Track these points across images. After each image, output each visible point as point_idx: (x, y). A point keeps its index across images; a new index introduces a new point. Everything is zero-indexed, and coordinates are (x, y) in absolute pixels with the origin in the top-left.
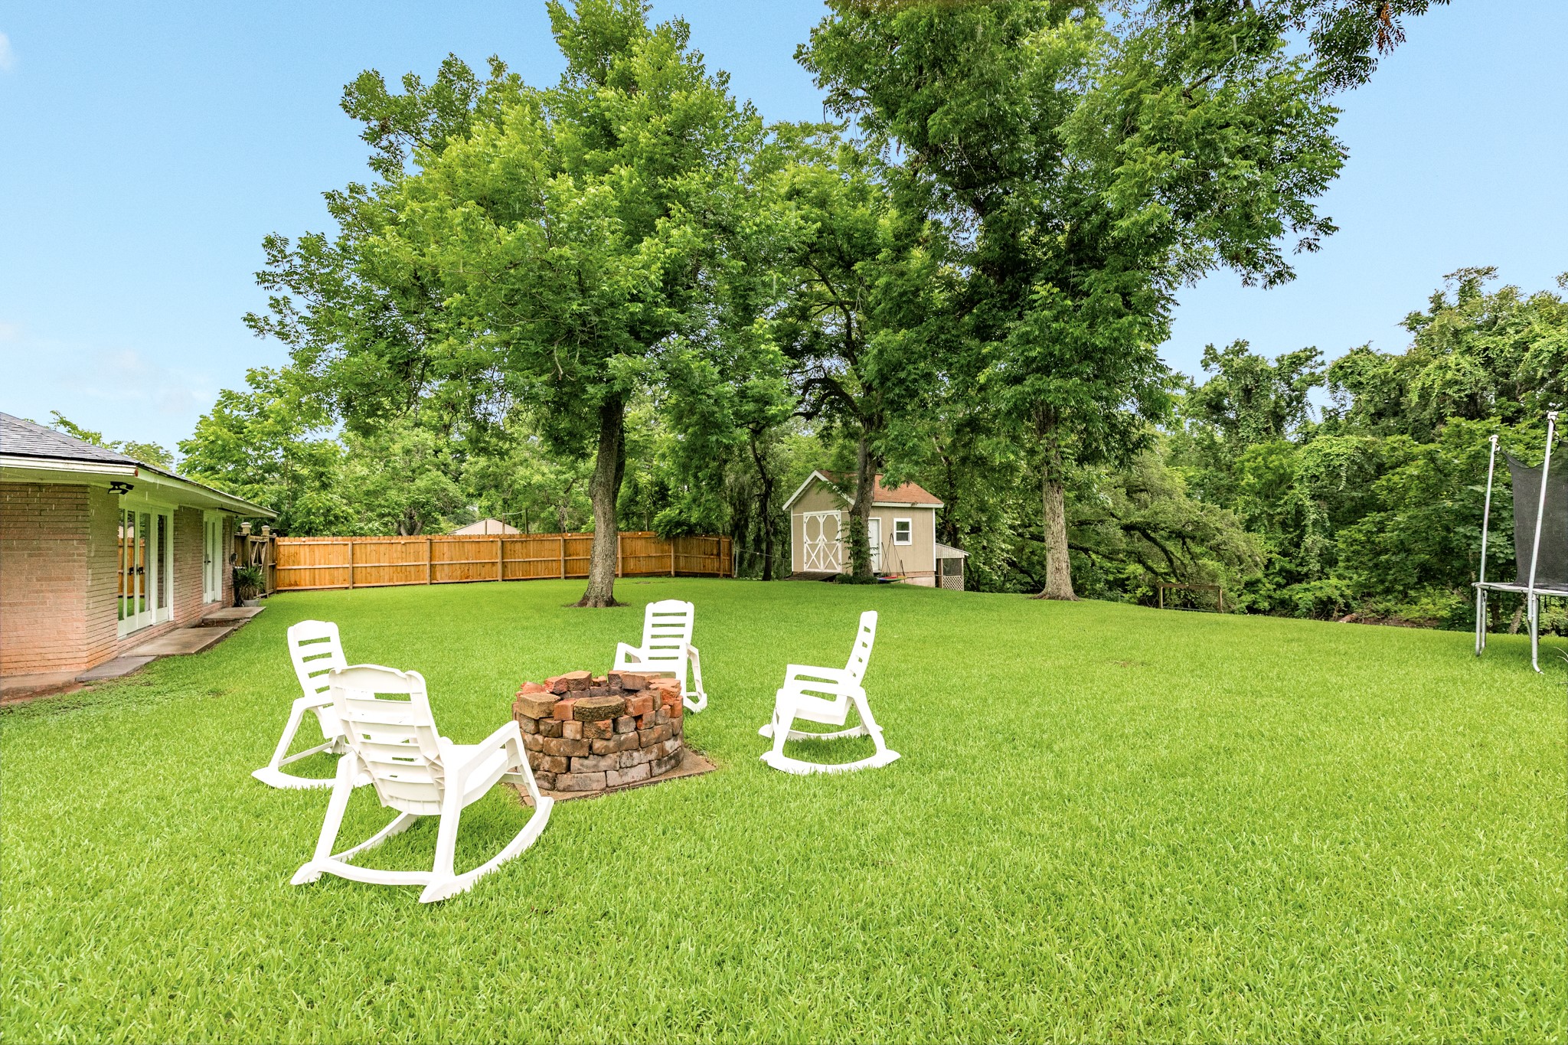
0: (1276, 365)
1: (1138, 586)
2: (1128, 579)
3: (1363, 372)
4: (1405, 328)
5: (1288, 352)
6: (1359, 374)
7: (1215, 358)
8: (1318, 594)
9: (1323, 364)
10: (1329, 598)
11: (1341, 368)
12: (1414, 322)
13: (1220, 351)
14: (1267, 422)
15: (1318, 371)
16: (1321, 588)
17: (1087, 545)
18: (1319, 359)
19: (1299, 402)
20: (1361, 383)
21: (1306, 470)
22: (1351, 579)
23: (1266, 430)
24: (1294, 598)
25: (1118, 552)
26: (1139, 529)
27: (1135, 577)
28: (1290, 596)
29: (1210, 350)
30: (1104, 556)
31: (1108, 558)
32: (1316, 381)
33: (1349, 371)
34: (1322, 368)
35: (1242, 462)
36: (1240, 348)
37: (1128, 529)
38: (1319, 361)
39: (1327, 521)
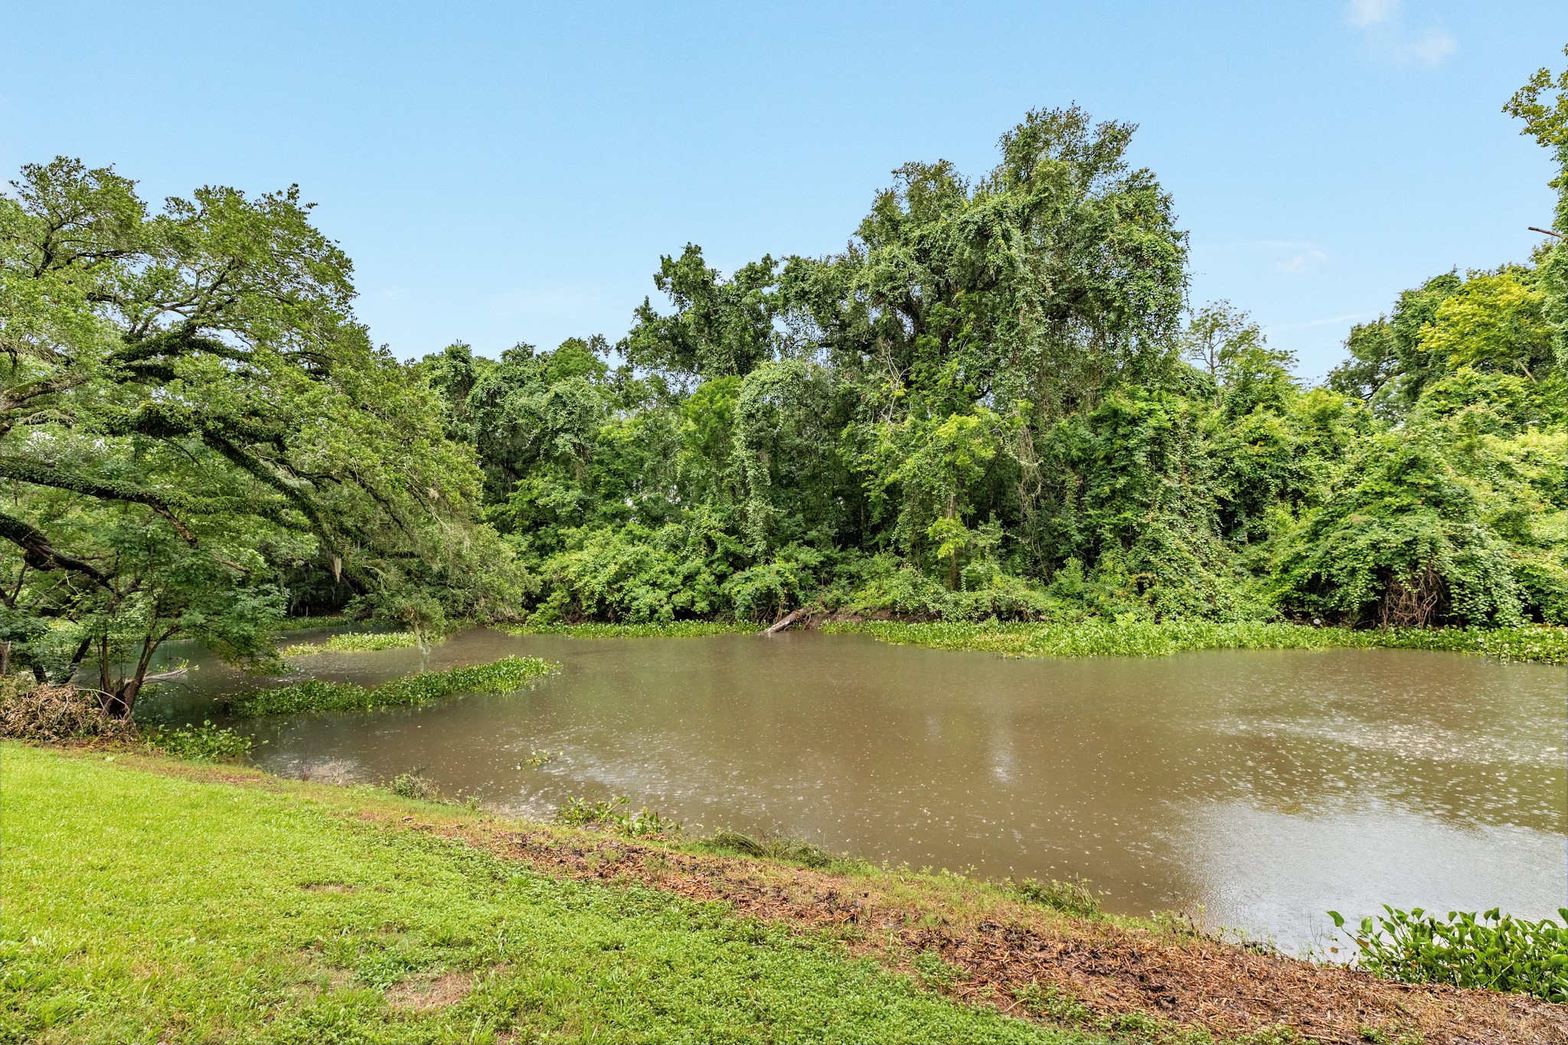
3: (806, 277)
6: (803, 280)
8: (758, 585)
16: (764, 575)
20: (805, 292)
21: (741, 408)
22: (797, 560)
24: (732, 593)
28: (730, 590)
39: (768, 479)
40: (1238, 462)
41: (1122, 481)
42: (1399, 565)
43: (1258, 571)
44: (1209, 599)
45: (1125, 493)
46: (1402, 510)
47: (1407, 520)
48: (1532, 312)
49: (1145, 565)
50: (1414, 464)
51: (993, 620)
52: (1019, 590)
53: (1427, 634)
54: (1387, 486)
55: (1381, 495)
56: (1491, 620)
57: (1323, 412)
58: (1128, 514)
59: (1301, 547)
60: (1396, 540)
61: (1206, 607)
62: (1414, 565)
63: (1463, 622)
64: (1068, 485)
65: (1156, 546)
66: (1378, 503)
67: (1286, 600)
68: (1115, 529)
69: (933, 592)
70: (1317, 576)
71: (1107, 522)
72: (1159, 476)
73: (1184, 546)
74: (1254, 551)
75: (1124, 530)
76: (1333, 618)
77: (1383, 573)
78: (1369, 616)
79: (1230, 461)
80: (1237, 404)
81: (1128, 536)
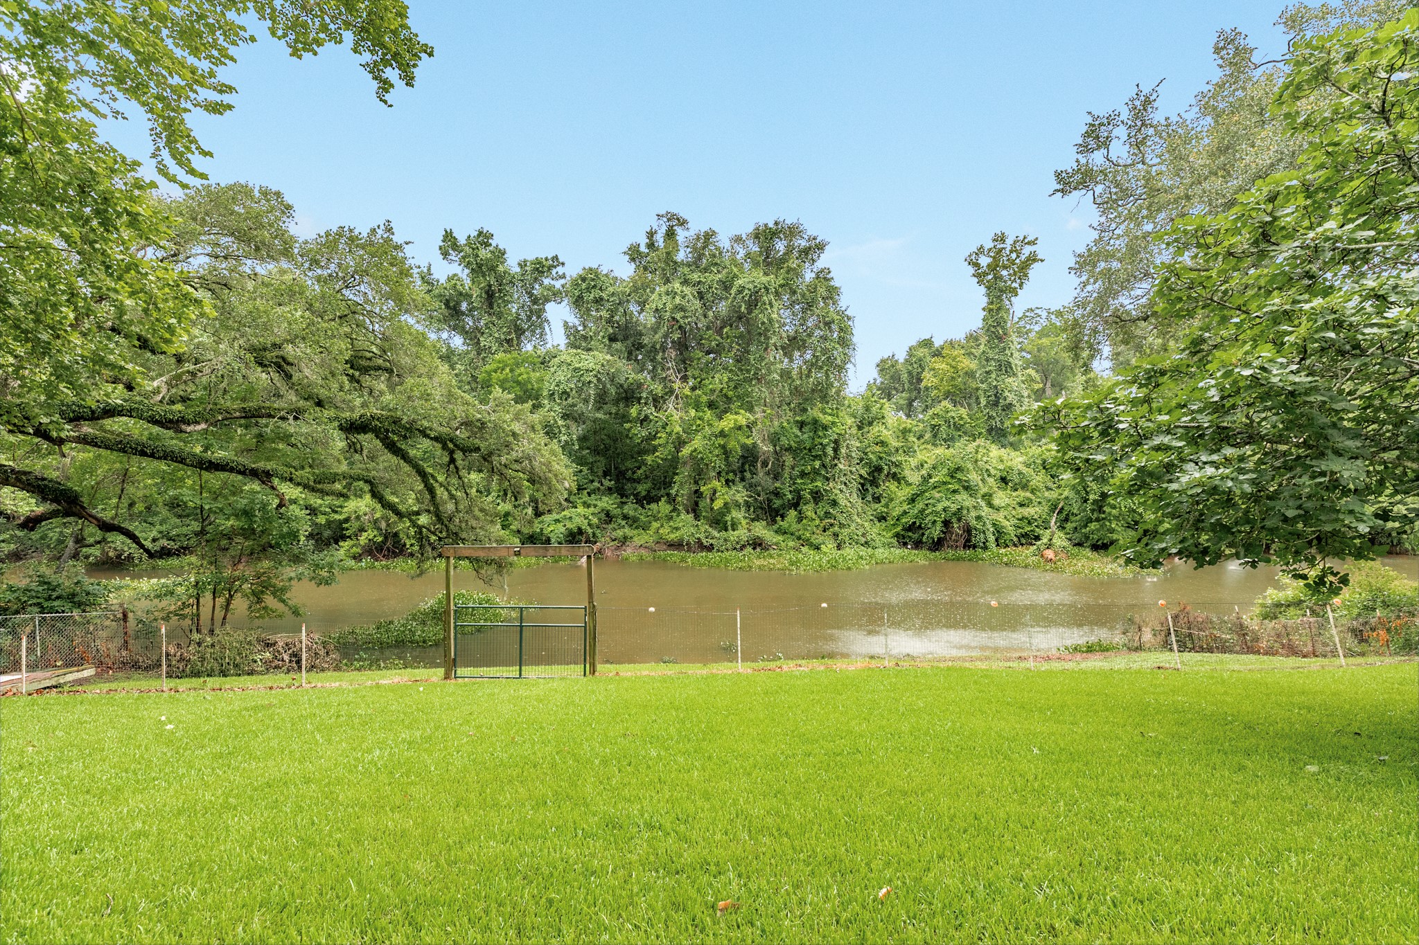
0: (518, 270)
1: (362, 530)
2: (347, 520)
3: (604, 287)
4: (627, 257)
5: (531, 257)
6: (601, 289)
7: (455, 246)
8: (569, 525)
9: (563, 276)
10: (580, 529)
11: (584, 280)
12: (634, 254)
13: (462, 240)
14: (510, 333)
15: (558, 284)
16: (571, 518)
17: (269, 466)
18: (560, 270)
19: (539, 317)
20: (601, 299)
21: (557, 386)
22: (595, 506)
23: (508, 341)
24: (545, 532)
25: (334, 478)
26: (376, 432)
27: (358, 518)
28: (542, 529)
29: (449, 236)
30: (305, 486)
31: (313, 490)
32: (556, 295)
33: (593, 283)
34: (562, 281)
35: (489, 373)
36: (484, 238)
37: (353, 428)
38: (560, 273)
39: (576, 443)
40: (871, 456)
41: (817, 464)
42: (954, 520)
43: (882, 518)
44: (864, 535)
45: (816, 472)
46: (954, 491)
47: (958, 497)
48: (970, 374)
49: (827, 515)
50: (958, 469)
51: (749, 549)
52: (761, 530)
53: (961, 552)
54: (948, 479)
55: (945, 483)
56: (985, 548)
57: (905, 428)
58: (819, 484)
59: (905, 507)
60: (954, 507)
61: (863, 540)
62: (959, 520)
63: (974, 547)
64: (787, 464)
65: (834, 503)
66: (943, 488)
67: (897, 535)
68: (812, 493)
69: (703, 530)
70: (914, 523)
71: (807, 487)
72: (836, 461)
73: (848, 504)
74: (879, 507)
75: (817, 493)
76: (918, 544)
77: (946, 523)
78: (937, 545)
79: (866, 454)
80: (864, 419)
81: (817, 496)
